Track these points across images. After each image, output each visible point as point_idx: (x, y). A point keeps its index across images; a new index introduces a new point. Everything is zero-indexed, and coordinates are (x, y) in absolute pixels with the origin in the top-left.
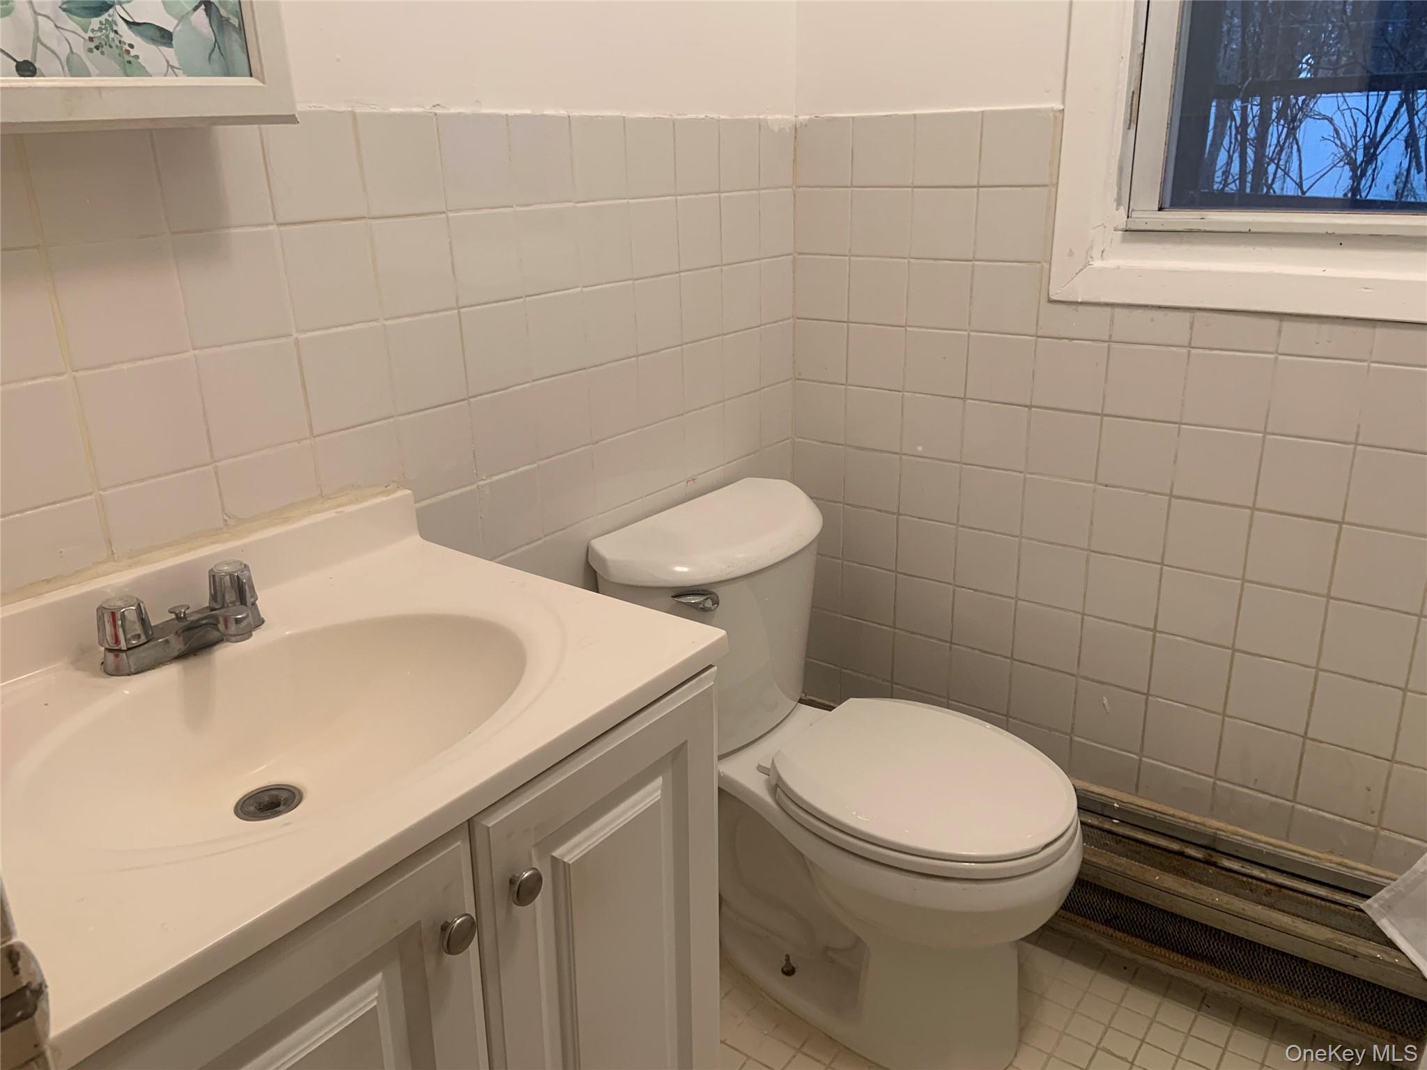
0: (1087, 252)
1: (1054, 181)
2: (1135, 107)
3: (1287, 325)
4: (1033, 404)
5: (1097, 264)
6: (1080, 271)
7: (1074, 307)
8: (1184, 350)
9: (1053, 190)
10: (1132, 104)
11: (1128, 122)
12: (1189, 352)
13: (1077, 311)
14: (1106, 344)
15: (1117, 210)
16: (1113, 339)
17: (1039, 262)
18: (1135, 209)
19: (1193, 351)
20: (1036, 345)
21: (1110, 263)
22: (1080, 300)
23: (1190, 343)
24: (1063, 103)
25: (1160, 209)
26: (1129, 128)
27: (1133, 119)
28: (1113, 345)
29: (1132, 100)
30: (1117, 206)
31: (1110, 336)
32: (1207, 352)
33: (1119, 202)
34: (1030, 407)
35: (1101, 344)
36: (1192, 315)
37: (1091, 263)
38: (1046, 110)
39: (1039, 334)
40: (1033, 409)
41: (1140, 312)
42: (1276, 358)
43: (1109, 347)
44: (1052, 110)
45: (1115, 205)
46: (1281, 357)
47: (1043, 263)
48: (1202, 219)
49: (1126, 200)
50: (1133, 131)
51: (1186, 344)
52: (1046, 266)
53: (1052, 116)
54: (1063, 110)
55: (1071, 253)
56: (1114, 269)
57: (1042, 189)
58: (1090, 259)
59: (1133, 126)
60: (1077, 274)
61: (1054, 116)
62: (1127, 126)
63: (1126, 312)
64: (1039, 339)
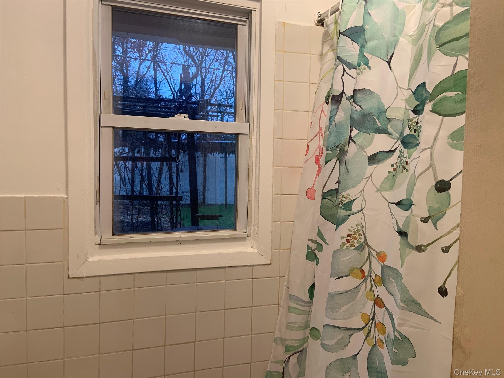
0: (86, 256)
1: (66, 226)
2: (98, 197)
3: (169, 274)
4: (65, 326)
5: (90, 259)
6: (83, 264)
7: (81, 279)
8: (132, 290)
9: (66, 230)
10: (97, 196)
11: (96, 202)
12: (134, 290)
13: (83, 280)
14: (98, 293)
15: (95, 236)
16: (101, 290)
17: (62, 262)
18: (103, 235)
19: (136, 289)
20: (64, 298)
21: (96, 258)
22: (84, 276)
23: (134, 287)
24: (67, 195)
25: (113, 235)
26: (97, 205)
27: (98, 201)
28: (101, 292)
29: (97, 194)
30: (95, 235)
31: (100, 289)
32: (141, 289)
33: (96, 233)
34: (63, 327)
35: (96, 293)
36: (134, 275)
37: (88, 259)
38: (59, 198)
39: (65, 293)
40: (65, 328)
41: (112, 277)
42: (166, 287)
43: (100, 293)
44: (62, 197)
45: (94, 234)
46: (168, 286)
47: (64, 262)
48: (131, 238)
49: (98, 231)
50: (98, 205)
51: (133, 287)
52: (66, 263)
53: (62, 200)
54: (68, 198)
55: (78, 257)
56: (98, 261)
57: (60, 230)
58: (87, 258)
59: (98, 203)
60: (82, 265)
61: (63, 200)
62: (96, 204)
63: (106, 277)
64: (65, 295)
